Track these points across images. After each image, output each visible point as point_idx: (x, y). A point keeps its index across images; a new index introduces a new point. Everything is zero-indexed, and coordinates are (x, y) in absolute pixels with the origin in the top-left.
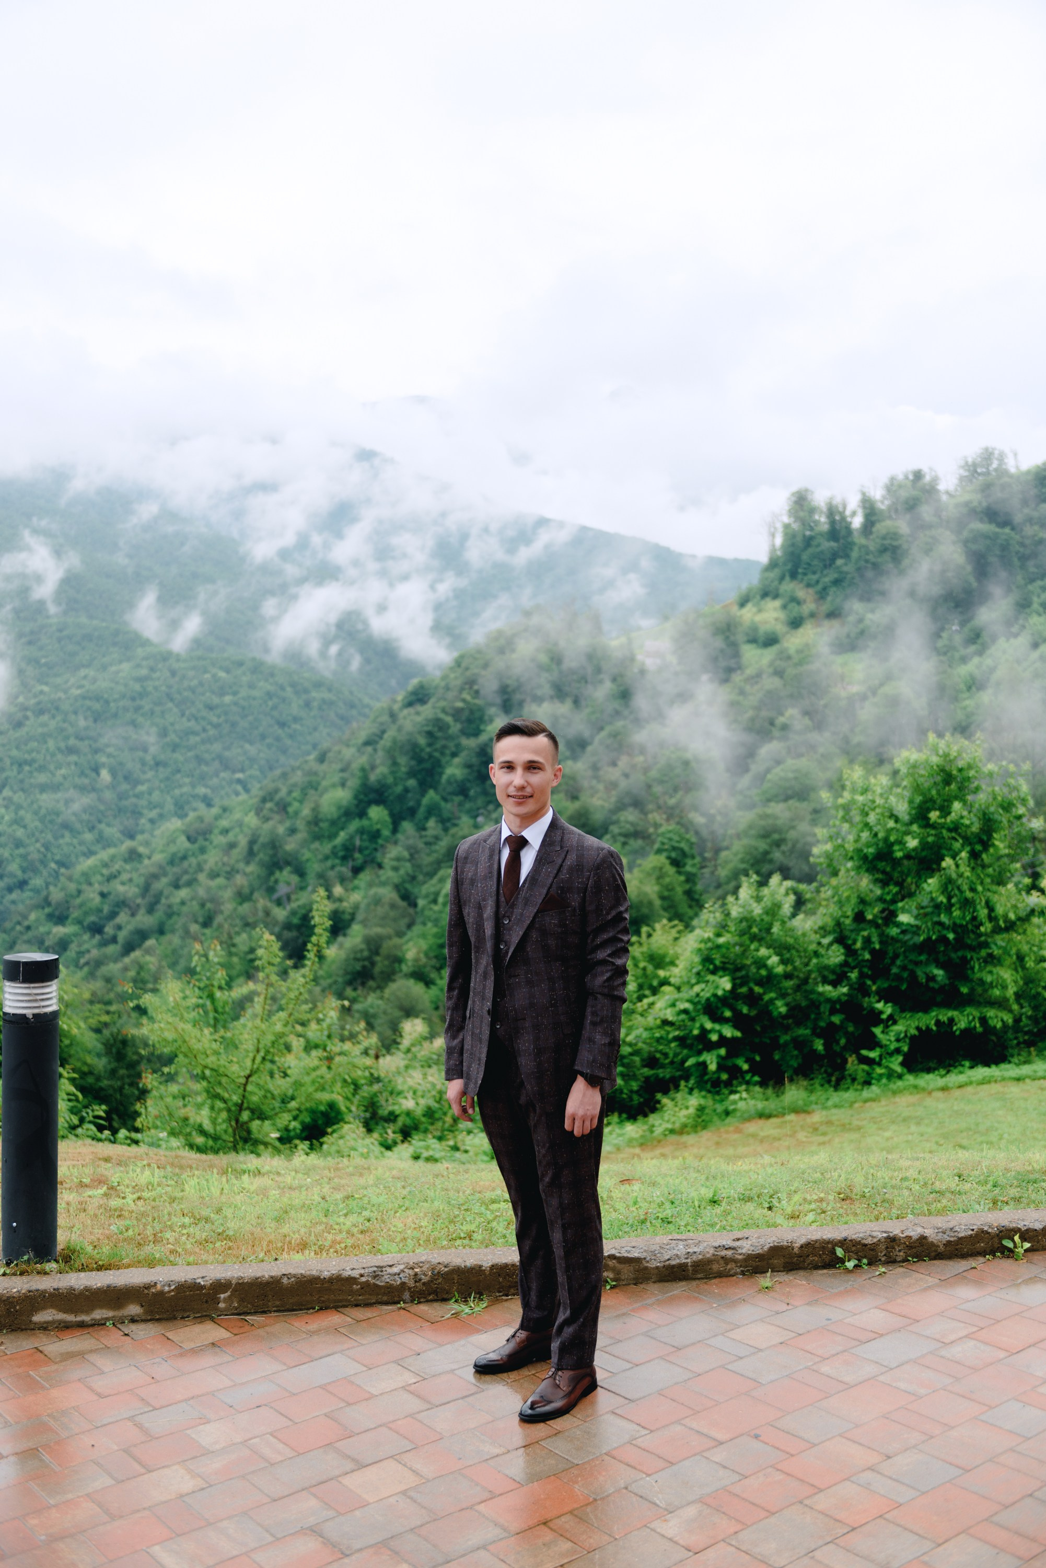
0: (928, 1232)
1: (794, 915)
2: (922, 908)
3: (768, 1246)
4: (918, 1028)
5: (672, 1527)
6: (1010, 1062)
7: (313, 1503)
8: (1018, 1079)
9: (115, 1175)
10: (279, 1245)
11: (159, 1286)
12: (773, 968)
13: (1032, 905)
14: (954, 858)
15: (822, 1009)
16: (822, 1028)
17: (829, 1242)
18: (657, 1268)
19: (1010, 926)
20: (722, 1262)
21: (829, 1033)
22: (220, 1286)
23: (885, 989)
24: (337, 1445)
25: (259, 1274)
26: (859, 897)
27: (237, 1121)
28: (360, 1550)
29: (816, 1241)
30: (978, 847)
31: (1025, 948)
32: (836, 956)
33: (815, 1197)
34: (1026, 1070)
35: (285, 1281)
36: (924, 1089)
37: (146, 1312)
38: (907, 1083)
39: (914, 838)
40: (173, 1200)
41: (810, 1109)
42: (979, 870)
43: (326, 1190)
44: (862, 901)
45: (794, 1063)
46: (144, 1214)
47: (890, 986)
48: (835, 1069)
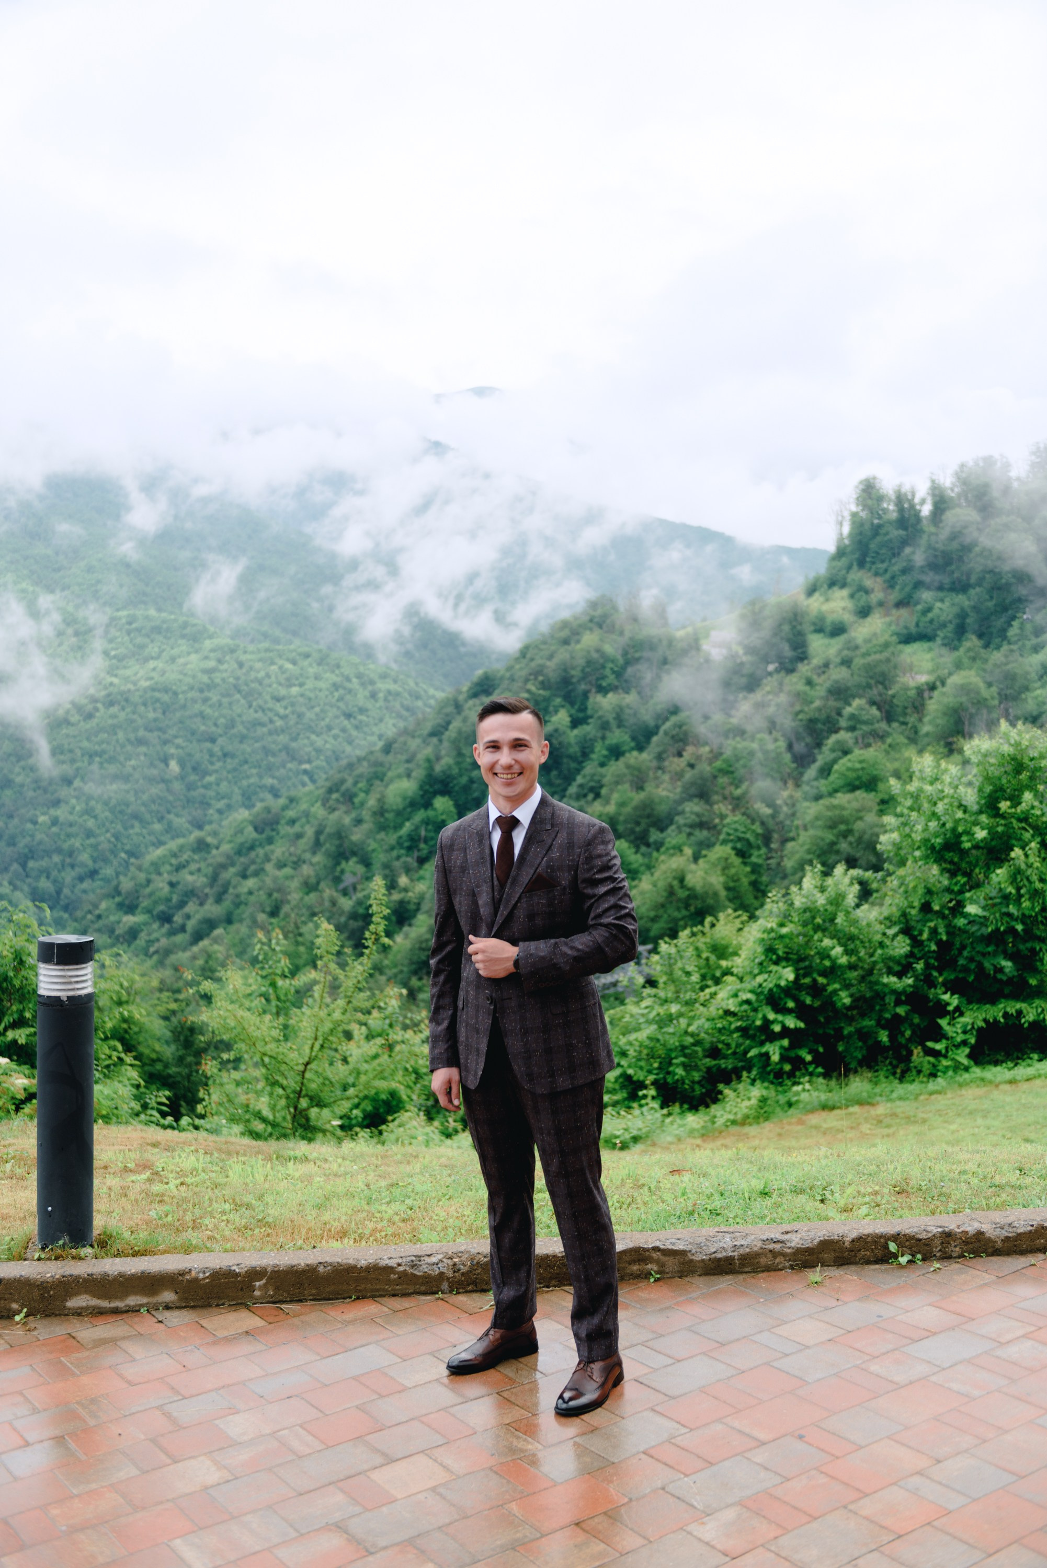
0: (987, 1228)
1: (858, 906)
2: (991, 899)
3: (818, 1240)
4: (985, 1020)
5: (709, 1531)
7: (339, 1498)
9: (160, 1160)
10: (319, 1232)
11: (193, 1273)
12: (837, 958)
14: (1023, 848)
15: (887, 1000)
16: (887, 1020)
17: (881, 1236)
18: (703, 1261)
20: (770, 1255)
21: (894, 1024)
22: (255, 1274)
23: (951, 980)
24: (368, 1438)
25: (295, 1262)
26: (925, 887)
27: (296, 1108)
28: (385, 1548)
29: (868, 1236)
32: (901, 947)
33: (870, 1190)
35: (321, 1269)
36: (991, 1082)
37: (180, 1299)
39: (983, 829)
40: (216, 1185)
41: (874, 1101)
43: (371, 1177)
44: (929, 892)
45: (859, 1055)
46: (185, 1200)
47: (957, 978)
48: (900, 1061)
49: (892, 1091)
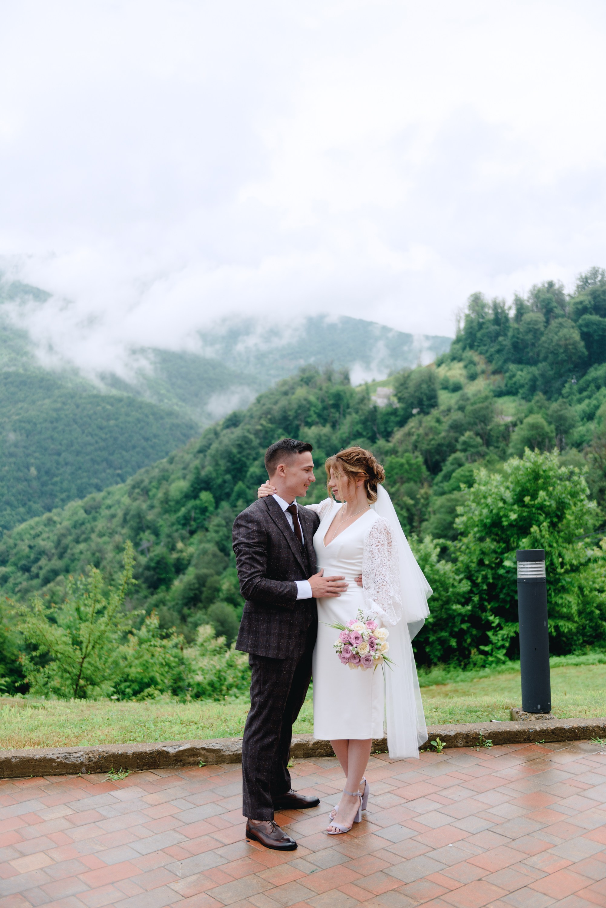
1: (439, 561)
4: (515, 632)
5: (180, 886)
6: (573, 654)
8: (577, 665)
10: (23, 743)
13: (589, 556)
14: (539, 526)
15: (456, 620)
16: (456, 632)
18: (229, 755)
19: (575, 569)
21: (460, 635)
23: (495, 608)
24: (15, 845)
26: (481, 550)
27: (77, 685)
30: (555, 520)
31: (584, 583)
32: (465, 587)
34: (583, 659)
35: (13, 760)
36: (518, 670)
38: (508, 667)
39: (515, 513)
41: (446, 682)
42: (556, 533)
44: (483, 553)
45: (438, 654)
47: (499, 606)
48: (464, 658)
49: (458, 676)
